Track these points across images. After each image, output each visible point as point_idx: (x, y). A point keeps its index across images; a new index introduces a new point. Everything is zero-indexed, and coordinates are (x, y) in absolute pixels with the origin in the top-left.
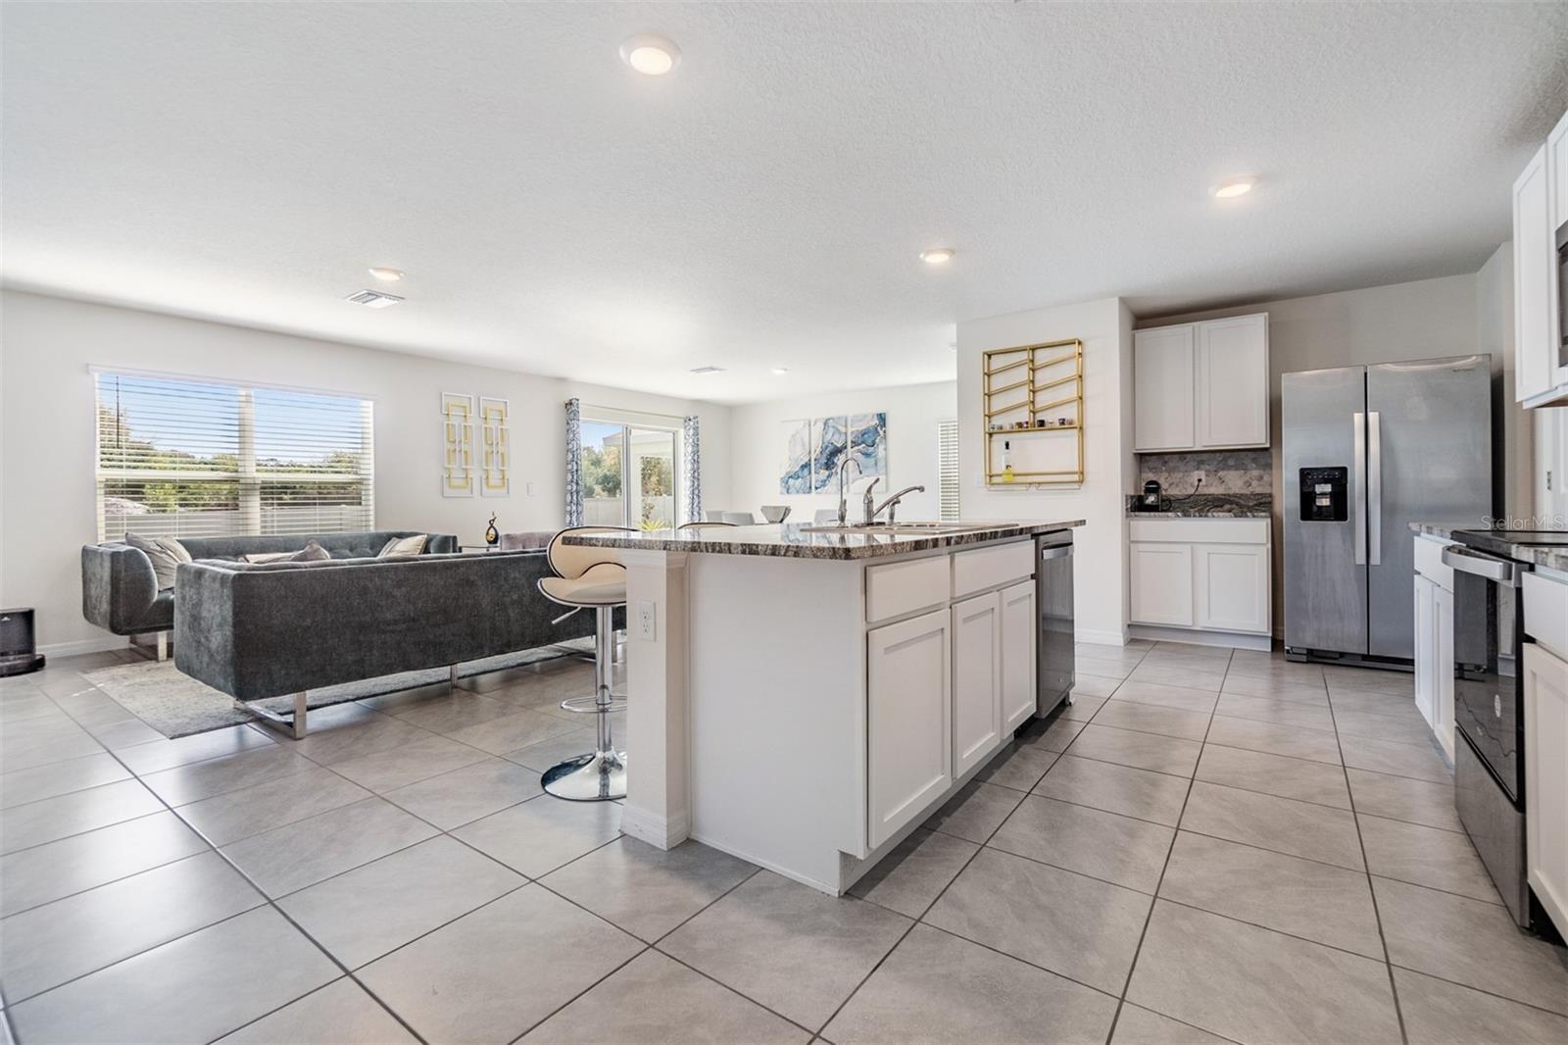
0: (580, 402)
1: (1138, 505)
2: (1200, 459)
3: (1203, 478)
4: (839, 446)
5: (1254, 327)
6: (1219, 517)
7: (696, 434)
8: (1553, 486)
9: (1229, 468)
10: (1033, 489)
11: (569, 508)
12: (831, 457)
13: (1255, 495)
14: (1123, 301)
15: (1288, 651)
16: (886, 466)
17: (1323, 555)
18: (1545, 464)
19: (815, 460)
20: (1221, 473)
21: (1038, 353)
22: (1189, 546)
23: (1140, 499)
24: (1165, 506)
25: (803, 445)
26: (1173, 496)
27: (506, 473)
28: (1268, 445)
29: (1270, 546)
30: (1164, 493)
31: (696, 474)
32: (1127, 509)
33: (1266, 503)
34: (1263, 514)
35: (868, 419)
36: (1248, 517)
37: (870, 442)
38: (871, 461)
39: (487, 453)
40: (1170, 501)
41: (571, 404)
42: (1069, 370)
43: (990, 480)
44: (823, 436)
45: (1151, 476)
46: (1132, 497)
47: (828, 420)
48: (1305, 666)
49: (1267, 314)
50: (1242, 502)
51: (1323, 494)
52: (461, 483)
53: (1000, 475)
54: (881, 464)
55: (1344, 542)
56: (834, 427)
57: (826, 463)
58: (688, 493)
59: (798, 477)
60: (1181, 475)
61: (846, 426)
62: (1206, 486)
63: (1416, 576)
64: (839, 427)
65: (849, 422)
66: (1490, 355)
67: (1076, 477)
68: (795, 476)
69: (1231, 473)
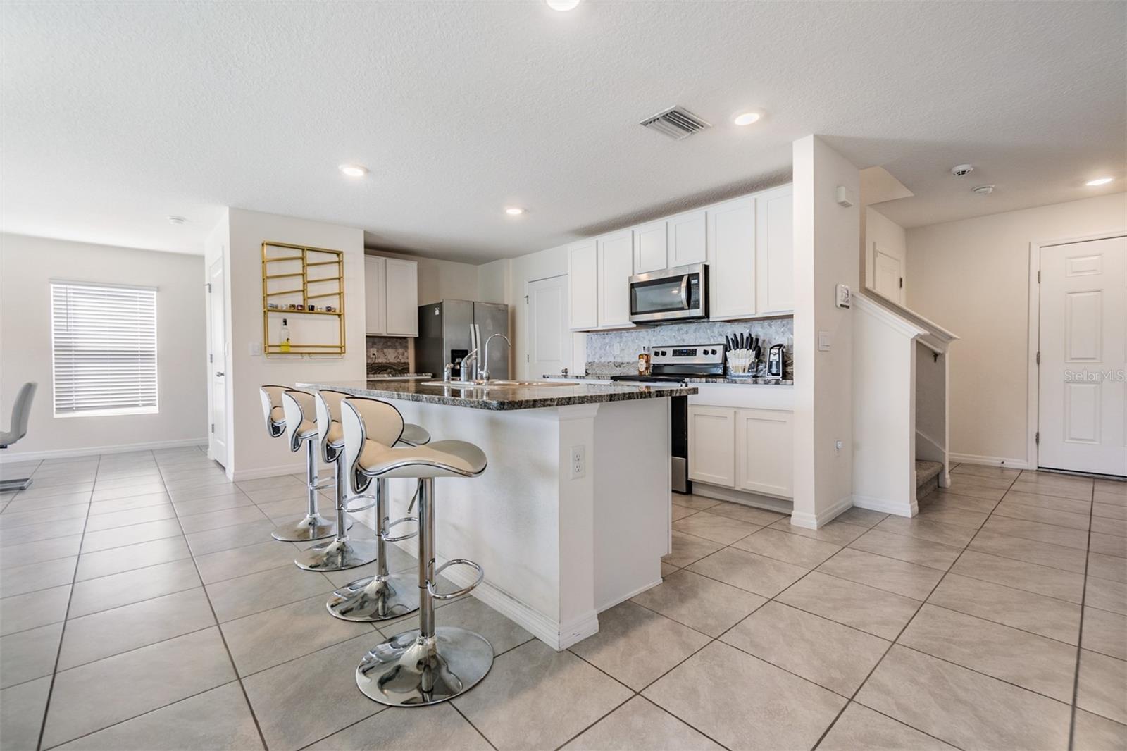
8: (530, 361)
10: (306, 357)
21: (308, 253)
28: (417, 336)
42: (332, 271)
43: (266, 350)
49: (417, 262)
53: (277, 346)
62: (379, 358)
67: (338, 350)
69: (390, 350)
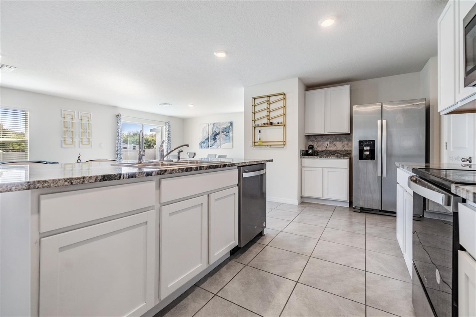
0: (121, 115)
1: (305, 154)
2: (328, 137)
3: (329, 144)
4: (218, 132)
5: (345, 89)
6: (332, 158)
7: (169, 127)
8: (448, 148)
9: (337, 141)
10: (268, 147)
11: (117, 153)
12: (215, 136)
13: (345, 150)
14: (300, 79)
15: (354, 208)
16: (232, 139)
17: (366, 173)
18: (444, 139)
19: (210, 137)
20: (335, 143)
21: (271, 98)
22: (321, 169)
23: (307, 151)
24: (316, 154)
25: (206, 132)
26: (319, 151)
27: (90, 140)
28: (349, 133)
29: (349, 169)
30: (315, 149)
31: (169, 141)
32: (301, 155)
33: (349, 153)
34: (346, 157)
35: (227, 123)
36: (341, 158)
37: (227, 131)
38: (228, 138)
39: (82, 132)
40: (317, 152)
41: (118, 116)
42: (281, 104)
43: (254, 144)
44: (213, 129)
45: (311, 143)
46: (303, 151)
47: (214, 124)
48: (359, 214)
49: (349, 85)
50: (341, 152)
51: (367, 150)
52: (71, 143)
53: (257, 142)
54: (231, 139)
55: (374, 168)
56: (216, 126)
57: (214, 138)
58: (166, 147)
59: (205, 143)
60: (321, 143)
61: (220, 126)
62: (329, 147)
63: (397, 184)
64: (218, 126)
65: (221, 125)
66: (425, 99)
67: (282, 143)
68: (204, 142)
69: (338, 142)
